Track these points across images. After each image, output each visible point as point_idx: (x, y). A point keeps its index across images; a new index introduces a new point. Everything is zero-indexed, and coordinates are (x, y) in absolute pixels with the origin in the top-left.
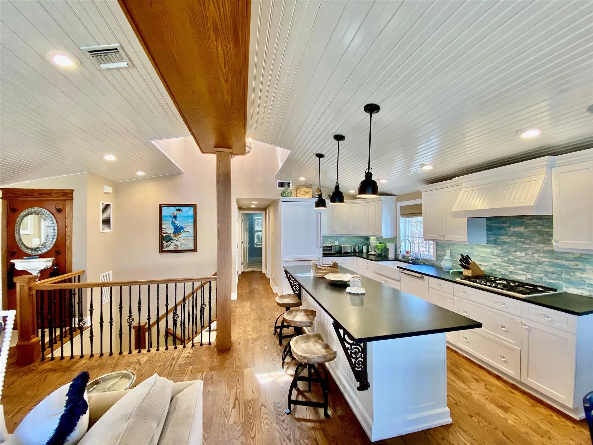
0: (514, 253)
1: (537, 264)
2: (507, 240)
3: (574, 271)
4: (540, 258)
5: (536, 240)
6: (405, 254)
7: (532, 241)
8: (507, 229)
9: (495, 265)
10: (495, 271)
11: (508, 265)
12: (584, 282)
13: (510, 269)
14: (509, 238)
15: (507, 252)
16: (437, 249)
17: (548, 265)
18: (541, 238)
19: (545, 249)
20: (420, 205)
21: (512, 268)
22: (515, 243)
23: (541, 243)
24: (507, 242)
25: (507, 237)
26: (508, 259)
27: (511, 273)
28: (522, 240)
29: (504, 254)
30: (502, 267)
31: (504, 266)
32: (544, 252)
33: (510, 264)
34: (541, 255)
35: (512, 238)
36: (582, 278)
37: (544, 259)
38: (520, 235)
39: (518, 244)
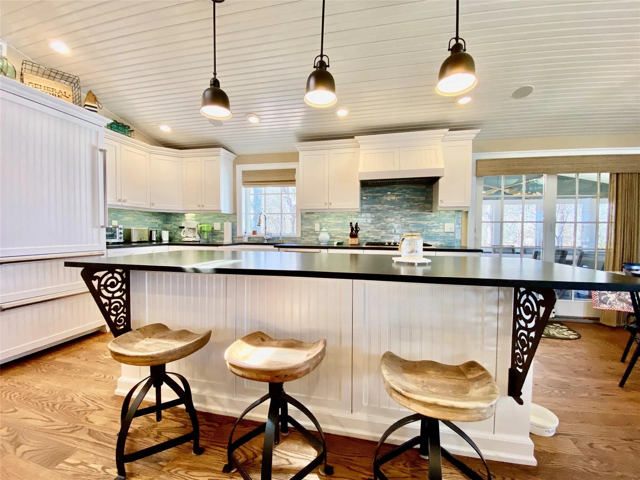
0: (385, 220)
1: (404, 227)
2: (380, 209)
3: (431, 228)
4: (407, 222)
5: (404, 206)
6: (251, 235)
7: (401, 207)
8: (381, 198)
9: (368, 232)
10: (368, 238)
11: (380, 231)
12: (438, 236)
13: (381, 234)
14: (382, 206)
15: (380, 219)
16: (302, 224)
17: (413, 226)
18: (408, 204)
19: (411, 213)
20: (293, 171)
21: (383, 233)
22: (387, 210)
23: (408, 209)
24: (380, 210)
25: (380, 205)
26: (380, 225)
27: (382, 237)
28: (393, 207)
29: (377, 221)
30: (374, 233)
31: (377, 232)
32: (410, 216)
33: (382, 229)
34: (408, 218)
35: (385, 206)
36: (436, 233)
37: (410, 222)
38: (392, 202)
39: (389, 211)
